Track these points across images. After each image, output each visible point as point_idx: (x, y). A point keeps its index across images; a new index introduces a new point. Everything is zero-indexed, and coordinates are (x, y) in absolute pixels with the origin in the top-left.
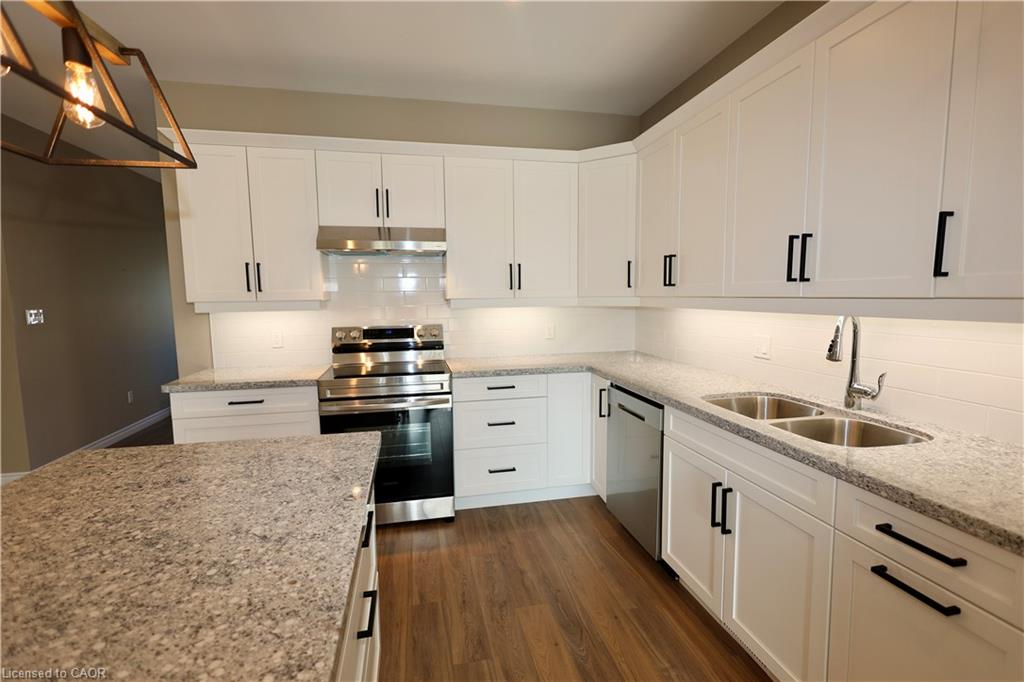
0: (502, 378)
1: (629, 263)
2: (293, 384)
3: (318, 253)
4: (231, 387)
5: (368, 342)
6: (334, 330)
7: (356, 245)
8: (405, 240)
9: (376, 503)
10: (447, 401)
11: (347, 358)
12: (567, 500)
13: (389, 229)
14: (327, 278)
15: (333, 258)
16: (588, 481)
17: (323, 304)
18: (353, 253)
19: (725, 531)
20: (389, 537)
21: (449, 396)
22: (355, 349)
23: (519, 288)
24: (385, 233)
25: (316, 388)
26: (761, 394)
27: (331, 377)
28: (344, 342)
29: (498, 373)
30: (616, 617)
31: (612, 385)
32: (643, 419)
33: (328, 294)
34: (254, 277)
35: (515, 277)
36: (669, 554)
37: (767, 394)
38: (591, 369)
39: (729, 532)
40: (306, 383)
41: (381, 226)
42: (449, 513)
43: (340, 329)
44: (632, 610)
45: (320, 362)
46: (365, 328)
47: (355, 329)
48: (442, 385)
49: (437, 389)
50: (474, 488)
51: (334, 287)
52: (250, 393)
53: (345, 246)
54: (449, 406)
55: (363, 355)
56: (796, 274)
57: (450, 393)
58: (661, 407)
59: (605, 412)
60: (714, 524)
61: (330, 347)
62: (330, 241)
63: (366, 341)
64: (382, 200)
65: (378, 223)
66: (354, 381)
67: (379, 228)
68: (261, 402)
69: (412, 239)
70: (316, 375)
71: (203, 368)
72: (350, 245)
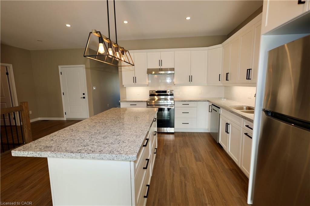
0: (186, 102)
1: (220, 75)
2: (142, 101)
3: (147, 74)
4: (131, 102)
5: (157, 94)
6: (150, 91)
7: (155, 72)
8: (168, 71)
9: (157, 127)
10: (173, 107)
11: (152, 97)
12: (202, 133)
13: (162, 69)
14: (149, 80)
15: (150, 75)
16: (207, 128)
17: (148, 85)
18: (154, 74)
19: (228, 133)
20: (160, 135)
21: (174, 106)
22: (154, 95)
23: (192, 81)
24: (161, 70)
25: (146, 103)
26: (244, 106)
27: (149, 100)
28: (152, 94)
29: (185, 101)
30: (206, 152)
31: (212, 104)
32: (216, 111)
33: (149, 83)
34: (135, 80)
35: (191, 79)
36: (220, 141)
37: (245, 106)
38: (208, 101)
39: (229, 133)
40: (144, 102)
41: (160, 68)
42: (173, 131)
43: (151, 91)
44: (210, 151)
45: (147, 98)
46: (156, 91)
47: (154, 91)
48: (172, 103)
49: (171, 104)
50: (179, 126)
51: (150, 82)
52: (134, 103)
53: (152, 73)
54: (173, 108)
55: (156, 97)
56: (248, 78)
57: (174, 105)
58: (220, 108)
59: (210, 111)
60: (226, 132)
61: (149, 95)
62: (149, 72)
63: (156, 93)
64: (160, 62)
65: (159, 67)
66: (153, 101)
67: (160, 69)
68: (136, 105)
69: (170, 71)
70: (146, 100)
71: (125, 98)
72: (153, 73)
